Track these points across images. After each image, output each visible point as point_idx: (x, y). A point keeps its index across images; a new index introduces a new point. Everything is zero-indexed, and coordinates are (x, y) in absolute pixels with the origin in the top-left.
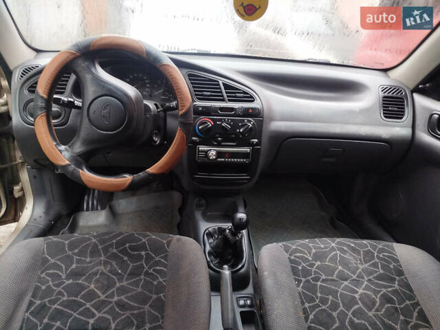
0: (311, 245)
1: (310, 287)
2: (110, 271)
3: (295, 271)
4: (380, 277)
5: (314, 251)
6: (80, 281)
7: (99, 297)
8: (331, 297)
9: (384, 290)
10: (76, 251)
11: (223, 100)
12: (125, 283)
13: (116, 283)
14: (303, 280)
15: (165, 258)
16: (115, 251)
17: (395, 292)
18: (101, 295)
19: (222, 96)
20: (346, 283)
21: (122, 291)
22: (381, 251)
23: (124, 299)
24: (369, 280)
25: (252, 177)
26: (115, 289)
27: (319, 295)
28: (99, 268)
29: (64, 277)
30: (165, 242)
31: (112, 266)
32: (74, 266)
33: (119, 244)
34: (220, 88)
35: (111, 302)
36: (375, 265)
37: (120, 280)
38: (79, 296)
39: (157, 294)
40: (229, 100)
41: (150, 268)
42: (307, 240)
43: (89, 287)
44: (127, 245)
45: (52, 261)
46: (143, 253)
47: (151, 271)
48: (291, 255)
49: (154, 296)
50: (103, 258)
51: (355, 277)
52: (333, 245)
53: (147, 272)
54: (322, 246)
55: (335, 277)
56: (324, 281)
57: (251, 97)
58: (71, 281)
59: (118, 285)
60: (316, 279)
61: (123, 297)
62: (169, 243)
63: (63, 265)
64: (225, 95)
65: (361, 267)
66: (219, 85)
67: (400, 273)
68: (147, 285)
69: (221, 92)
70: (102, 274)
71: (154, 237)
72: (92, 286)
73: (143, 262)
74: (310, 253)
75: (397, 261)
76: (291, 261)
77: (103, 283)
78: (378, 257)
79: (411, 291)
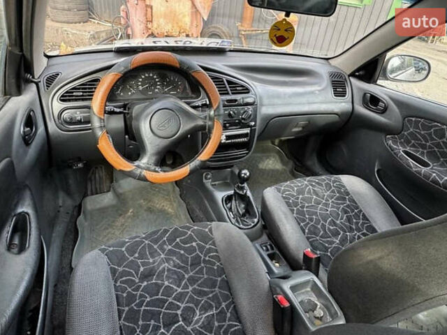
0: (292, 185)
1: (300, 213)
2: (175, 266)
3: (288, 204)
4: (338, 199)
5: (295, 188)
6: (154, 281)
7: (177, 290)
8: (314, 217)
9: (342, 206)
10: (137, 255)
11: (228, 94)
12: (191, 274)
13: (184, 275)
14: (295, 209)
15: (214, 244)
16: (170, 247)
17: (348, 206)
18: (177, 288)
19: (227, 90)
20: (320, 206)
21: (192, 280)
22: (334, 182)
23: (197, 287)
24: (332, 202)
25: (250, 151)
26: (186, 280)
27: (307, 216)
28: (164, 265)
29: (137, 281)
30: (207, 230)
31: (174, 261)
32: (142, 269)
33: (171, 241)
34: (224, 84)
35: (188, 292)
36: (333, 192)
37: (187, 271)
38: (160, 294)
39: (220, 276)
40: (233, 93)
41: (205, 256)
42: (288, 182)
43: (164, 284)
44: (178, 240)
45: (121, 269)
46: (194, 244)
47: (207, 258)
48: (282, 194)
49: (219, 279)
50: (162, 256)
51: (324, 201)
52: (306, 182)
53: (204, 260)
54: (300, 185)
55: (313, 204)
56: (307, 207)
57: (247, 89)
58: (145, 283)
59: (186, 276)
60: (302, 207)
61: (195, 286)
62: (210, 230)
63: (131, 271)
64: (229, 89)
65: (326, 194)
66: (223, 81)
67: (348, 194)
68: (210, 271)
69: (225, 87)
70: (169, 270)
71: (196, 228)
72: (166, 283)
73: (198, 252)
74: (294, 190)
75: (344, 187)
76: (284, 198)
77: (174, 278)
78: (334, 186)
79: (356, 204)
